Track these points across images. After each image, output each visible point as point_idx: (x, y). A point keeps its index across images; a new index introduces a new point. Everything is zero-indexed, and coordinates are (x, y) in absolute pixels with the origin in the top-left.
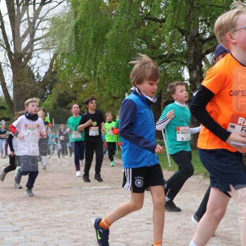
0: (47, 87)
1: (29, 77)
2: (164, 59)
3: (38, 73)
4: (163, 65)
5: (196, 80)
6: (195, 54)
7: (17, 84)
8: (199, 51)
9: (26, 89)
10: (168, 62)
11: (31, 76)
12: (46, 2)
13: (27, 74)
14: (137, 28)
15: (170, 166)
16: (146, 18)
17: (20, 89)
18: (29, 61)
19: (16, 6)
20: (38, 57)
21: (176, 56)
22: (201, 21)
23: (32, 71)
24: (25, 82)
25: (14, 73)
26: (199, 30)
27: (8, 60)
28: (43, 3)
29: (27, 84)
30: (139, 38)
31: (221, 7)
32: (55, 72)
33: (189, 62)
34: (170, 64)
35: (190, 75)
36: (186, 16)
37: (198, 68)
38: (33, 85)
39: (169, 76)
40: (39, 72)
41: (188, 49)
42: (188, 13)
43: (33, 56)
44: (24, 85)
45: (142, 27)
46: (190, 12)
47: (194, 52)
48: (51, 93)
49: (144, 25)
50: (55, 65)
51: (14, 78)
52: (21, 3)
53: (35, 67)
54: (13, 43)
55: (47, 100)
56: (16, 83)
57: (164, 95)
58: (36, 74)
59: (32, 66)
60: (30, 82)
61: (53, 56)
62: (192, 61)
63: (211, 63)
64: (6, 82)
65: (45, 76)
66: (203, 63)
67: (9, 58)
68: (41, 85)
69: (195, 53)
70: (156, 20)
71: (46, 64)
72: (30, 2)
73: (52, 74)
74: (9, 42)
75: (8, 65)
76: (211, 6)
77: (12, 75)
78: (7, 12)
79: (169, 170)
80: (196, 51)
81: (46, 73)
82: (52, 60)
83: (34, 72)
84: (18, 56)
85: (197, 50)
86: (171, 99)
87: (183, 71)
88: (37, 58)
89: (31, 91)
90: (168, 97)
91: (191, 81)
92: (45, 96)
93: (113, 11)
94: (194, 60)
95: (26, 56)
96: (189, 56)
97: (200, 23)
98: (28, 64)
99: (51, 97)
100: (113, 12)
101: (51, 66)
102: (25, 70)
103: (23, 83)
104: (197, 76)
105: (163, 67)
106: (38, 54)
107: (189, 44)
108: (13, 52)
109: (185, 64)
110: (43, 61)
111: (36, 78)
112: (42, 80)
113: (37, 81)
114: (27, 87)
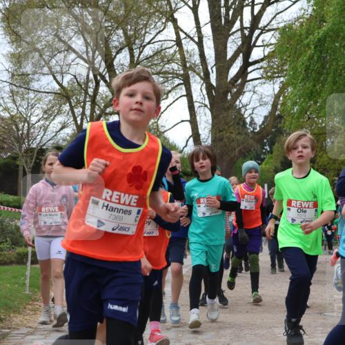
0: (265, 141)
1: (238, 124)
3: (252, 118)
7: (218, 136)
9: (232, 144)
11: (241, 123)
13: (234, 119)
17: (222, 143)
18: (238, 98)
19: (223, 10)
23: (243, 115)
24: (232, 133)
25: (214, 117)
27: (206, 96)
28: (267, 3)
29: (233, 136)
32: (280, 117)
38: (244, 139)
40: (253, 116)
43: (245, 90)
44: (229, 138)
48: (271, 152)
50: (283, 104)
51: (213, 125)
52: (232, 4)
53: (248, 107)
54: (214, 69)
55: (264, 163)
56: (216, 134)
58: (248, 120)
59: (243, 106)
60: (239, 133)
61: (279, 89)
64: (200, 132)
65: (263, 123)
67: (208, 94)
68: (257, 137)
71: (266, 104)
72: (247, 2)
73: (275, 119)
74: (209, 68)
75: (206, 106)
77: (210, 121)
78: (209, 19)
81: (266, 117)
82: (277, 97)
83: (245, 116)
84: (221, 91)
88: (252, 93)
89: (241, 147)
92: (262, 157)
95: (235, 90)
98: (237, 103)
99: (271, 158)
101: (274, 106)
102: (232, 114)
103: (228, 134)
106: (255, 87)
108: (214, 84)
110: (261, 98)
111: (248, 126)
112: (258, 129)
113: (249, 131)
114: (233, 141)
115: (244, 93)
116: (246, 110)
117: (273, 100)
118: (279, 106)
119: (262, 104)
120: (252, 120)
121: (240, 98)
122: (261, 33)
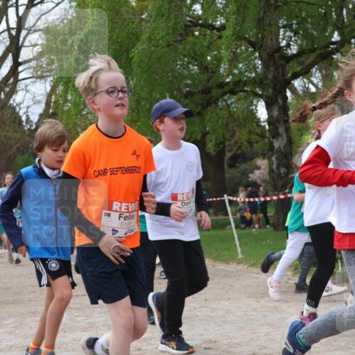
1: (14, 122)
2: (226, 89)
3: (27, 116)
4: (225, 98)
5: (278, 120)
6: (275, 80)
8: (281, 74)
9: (10, 142)
10: (233, 92)
11: (17, 122)
12: (35, 2)
13: (10, 118)
14: (181, 41)
15: (240, 257)
16: (196, 25)
18: (11, 97)
20: (27, 91)
21: (245, 84)
22: (284, 27)
23: (18, 114)
24: (8, 131)
26: (280, 40)
28: (31, 4)
29: (10, 134)
30: (185, 56)
31: (313, 4)
32: (54, 114)
33: (265, 93)
34: (235, 97)
35: (268, 114)
36: (259, 20)
37: (280, 101)
38: (21, 136)
39: (236, 116)
40: (29, 114)
41: (264, 72)
42: (261, 14)
43: (18, 89)
44: (5, 137)
45: (190, 39)
46: (265, 13)
47: (274, 76)
49: (194, 35)
50: (54, 102)
53: (22, 106)
57: (229, 145)
58: (24, 118)
59: (17, 105)
60: (15, 131)
61: (50, 88)
62: (270, 91)
63: (301, 93)
65: (39, 120)
66: (289, 94)
68: (33, 134)
69: (275, 78)
70: (212, 28)
71: (39, 102)
72: (11, 3)
76: (299, 2)
79: (239, 263)
80: (276, 74)
81: (41, 115)
82: (49, 96)
83: (21, 113)
85: (278, 73)
86: (239, 152)
87: (256, 106)
88: (25, 92)
89: (18, 145)
90: (235, 149)
91: (269, 121)
93: (142, 14)
94: (274, 89)
95: (8, 89)
96: (265, 82)
97: (282, 30)
98: (11, 101)
100: (144, 17)
101: (48, 104)
102: (7, 112)
104: (279, 115)
105: (226, 101)
106: (27, 86)
107: (265, 64)
109: (260, 96)
110: (34, 97)
111: (24, 124)
112: (34, 126)
113: (26, 128)
114: (10, 138)
115: (17, 91)
116: (20, 108)
117: (46, 98)
118: (52, 104)
119: (36, 102)
120: (28, 118)
121: (14, 97)
122: (28, 34)
